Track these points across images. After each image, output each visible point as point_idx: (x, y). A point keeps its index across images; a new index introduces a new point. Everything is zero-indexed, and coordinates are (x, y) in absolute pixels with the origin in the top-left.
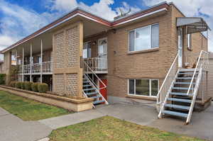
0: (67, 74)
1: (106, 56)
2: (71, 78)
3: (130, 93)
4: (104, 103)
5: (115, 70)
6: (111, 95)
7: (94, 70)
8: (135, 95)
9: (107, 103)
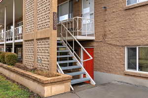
0: (38, 40)
1: (93, 16)
2: (41, 45)
3: (129, 68)
4: (88, 82)
5: (105, 35)
6: (99, 70)
7: (75, 34)
8: (137, 71)
9: (93, 82)
